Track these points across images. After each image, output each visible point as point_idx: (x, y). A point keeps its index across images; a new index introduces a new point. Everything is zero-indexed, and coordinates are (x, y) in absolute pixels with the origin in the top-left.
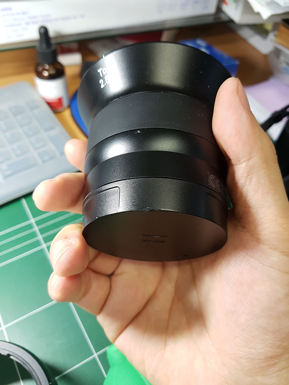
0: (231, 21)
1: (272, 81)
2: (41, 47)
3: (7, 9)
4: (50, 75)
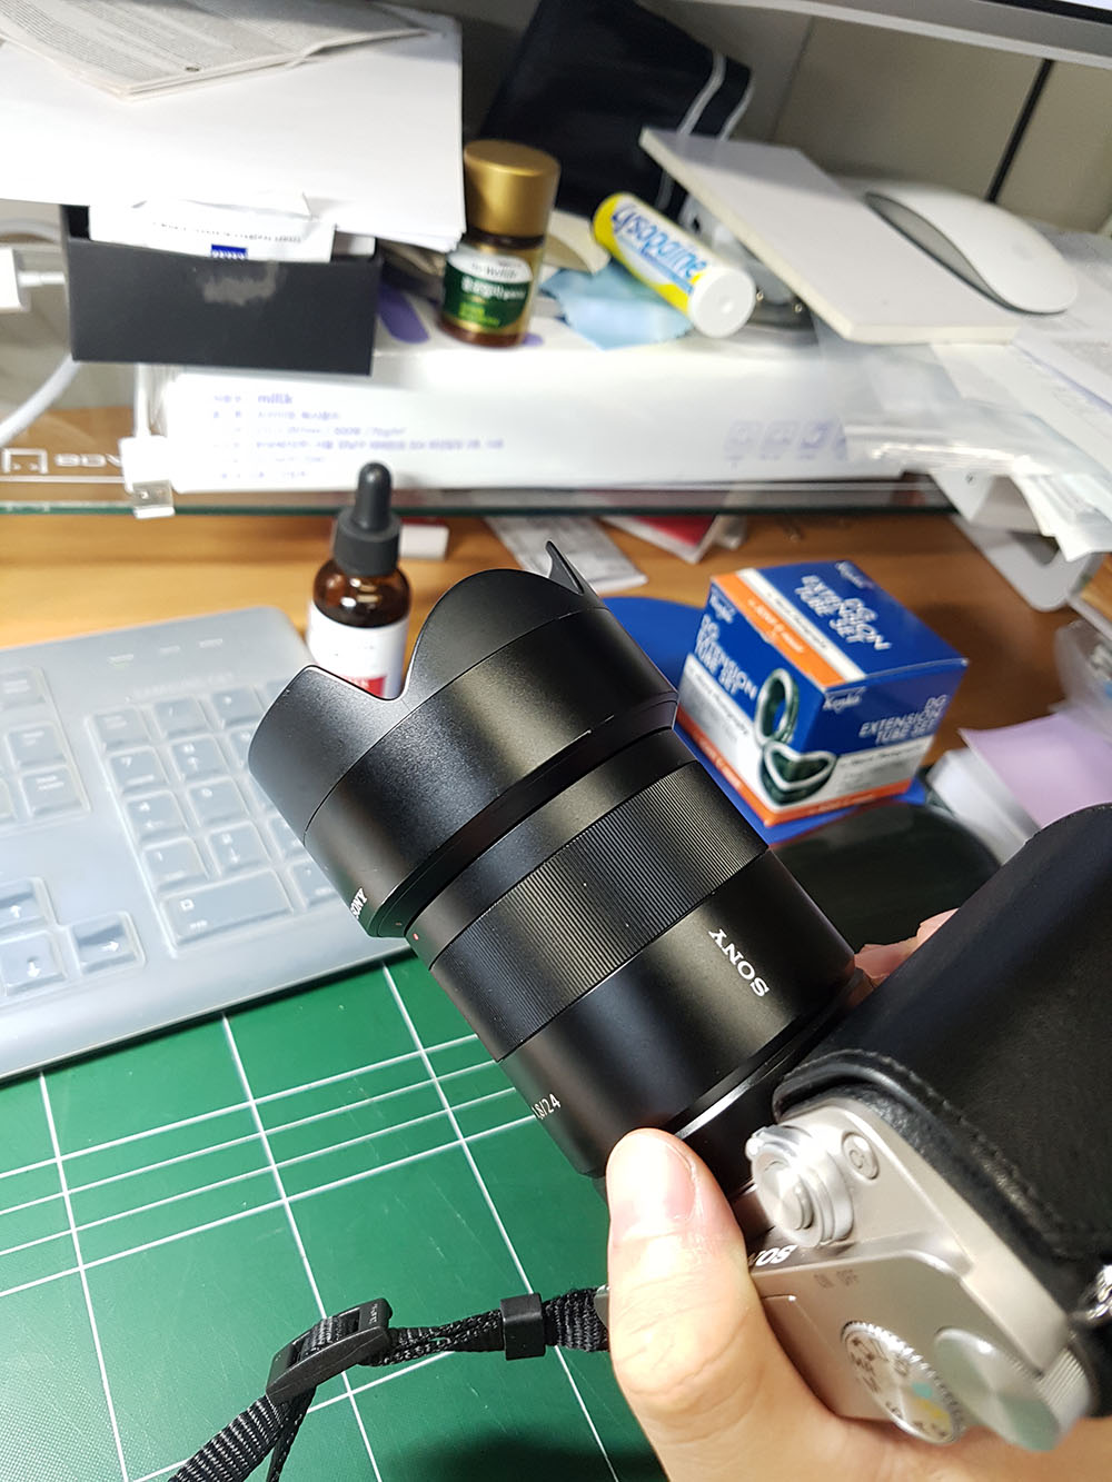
0: (950, 510)
1: (1059, 720)
2: (354, 523)
3: (275, 398)
4: (360, 607)
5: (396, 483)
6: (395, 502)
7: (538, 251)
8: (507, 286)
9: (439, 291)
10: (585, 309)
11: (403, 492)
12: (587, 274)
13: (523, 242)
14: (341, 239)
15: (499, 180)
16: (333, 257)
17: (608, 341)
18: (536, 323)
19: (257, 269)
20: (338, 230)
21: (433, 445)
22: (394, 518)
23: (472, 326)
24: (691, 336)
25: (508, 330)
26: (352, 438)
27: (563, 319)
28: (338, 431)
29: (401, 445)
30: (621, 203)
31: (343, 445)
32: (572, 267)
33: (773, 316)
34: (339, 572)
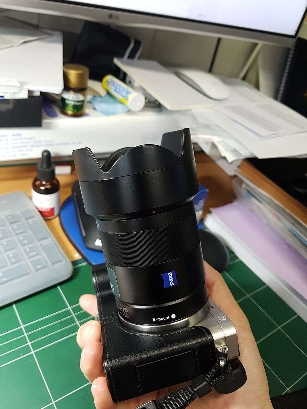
0: (203, 152)
2: (42, 166)
3: (17, 135)
4: (46, 189)
5: (53, 155)
6: (52, 160)
7: (85, 92)
8: (78, 101)
9: (60, 104)
10: (100, 106)
11: (55, 158)
12: (101, 97)
13: (81, 90)
14: (30, 92)
15: (73, 74)
16: (29, 97)
17: (107, 114)
18: (87, 110)
19: (7, 101)
20: (29, 90)
21: (62, 144)
22: (53, 165)
23: (70, 112)
24: (129, 111)
25: (80, 113)
26: (39, 144)
27: (95, 109)
28: (35, 142)
29: (53, 145)
30: (109, 78)
31: (37, 146)
32: (96, 95)
33: (151, 105)
34: (39, 180)
